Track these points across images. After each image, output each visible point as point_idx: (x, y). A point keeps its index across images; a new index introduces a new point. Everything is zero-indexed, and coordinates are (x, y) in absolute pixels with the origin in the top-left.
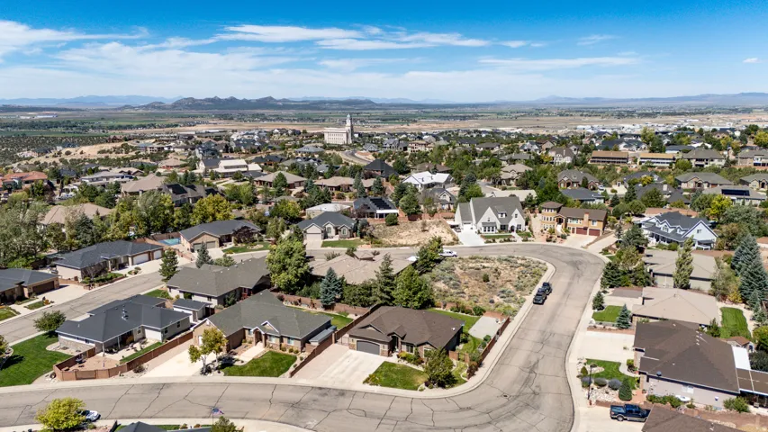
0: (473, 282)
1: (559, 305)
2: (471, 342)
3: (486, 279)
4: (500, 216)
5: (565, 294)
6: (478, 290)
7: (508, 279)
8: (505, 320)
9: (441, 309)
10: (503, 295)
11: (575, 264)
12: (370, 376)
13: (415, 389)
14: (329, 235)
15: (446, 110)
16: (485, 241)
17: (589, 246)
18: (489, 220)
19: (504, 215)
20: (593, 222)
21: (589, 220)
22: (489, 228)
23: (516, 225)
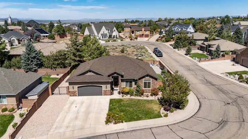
0: (116, 54)
3: (123, 51)
7: (133, 51)
16: (105, 41)
17: (149, 40)
18: (104, 33)
19: (109, 31)
20: (146, 31)
21: (145, 31)
22: (104, 36)
23: (115, 35)
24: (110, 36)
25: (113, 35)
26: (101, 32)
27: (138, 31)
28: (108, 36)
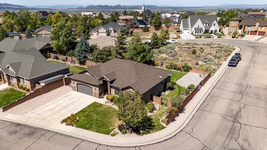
0: (185, 54)
1: (248, 67)
2: (177, 90)
3: (194, 52)
4: (205, 25)
5: (251, 61)
6: (188, 58)
7: (209, 53)
8: (207, 75)
9: (159, 67)
10: (205, 60)
11: (253, 47)
12: (73, 115)
13: (108, 133)
14: (111, 34)
15: (184, 9)
16: (195, 37)
17: (260, 40)
18: (198, 27)
19: (207, 24)
20: (261, 27)
21: (259, 26)
22: (198, 31)
23: (214, 30)
24: (206, 31)
25: (210, 30)
26: (196, 26)
27: (249, 26)
28: (204, 31)
